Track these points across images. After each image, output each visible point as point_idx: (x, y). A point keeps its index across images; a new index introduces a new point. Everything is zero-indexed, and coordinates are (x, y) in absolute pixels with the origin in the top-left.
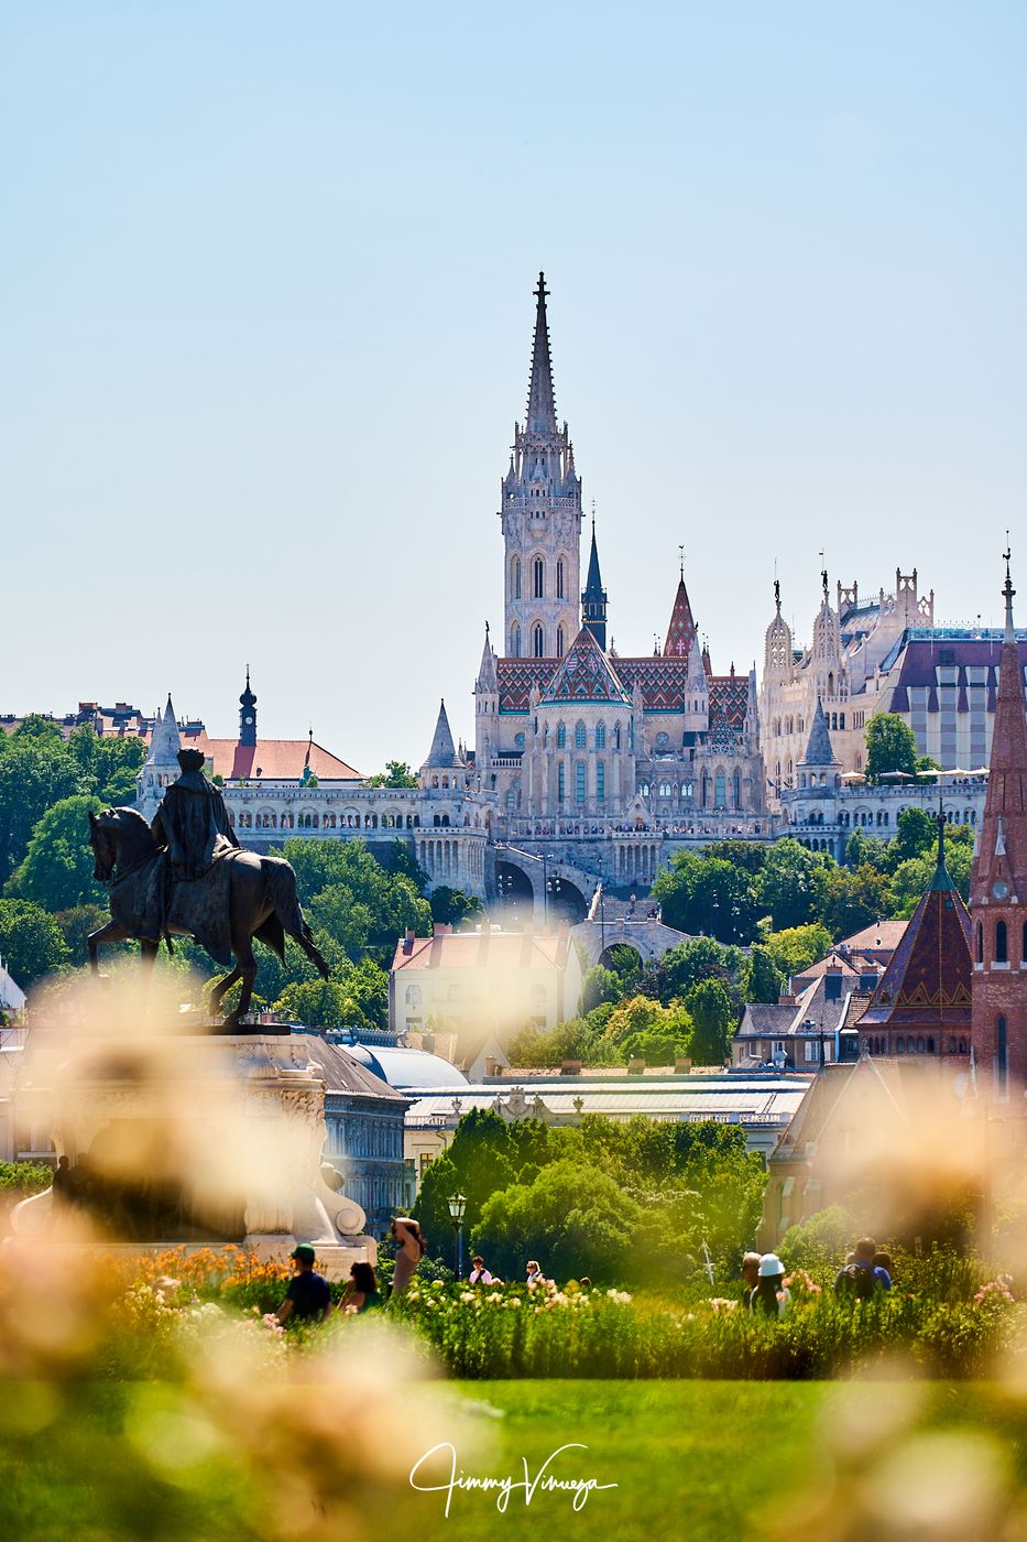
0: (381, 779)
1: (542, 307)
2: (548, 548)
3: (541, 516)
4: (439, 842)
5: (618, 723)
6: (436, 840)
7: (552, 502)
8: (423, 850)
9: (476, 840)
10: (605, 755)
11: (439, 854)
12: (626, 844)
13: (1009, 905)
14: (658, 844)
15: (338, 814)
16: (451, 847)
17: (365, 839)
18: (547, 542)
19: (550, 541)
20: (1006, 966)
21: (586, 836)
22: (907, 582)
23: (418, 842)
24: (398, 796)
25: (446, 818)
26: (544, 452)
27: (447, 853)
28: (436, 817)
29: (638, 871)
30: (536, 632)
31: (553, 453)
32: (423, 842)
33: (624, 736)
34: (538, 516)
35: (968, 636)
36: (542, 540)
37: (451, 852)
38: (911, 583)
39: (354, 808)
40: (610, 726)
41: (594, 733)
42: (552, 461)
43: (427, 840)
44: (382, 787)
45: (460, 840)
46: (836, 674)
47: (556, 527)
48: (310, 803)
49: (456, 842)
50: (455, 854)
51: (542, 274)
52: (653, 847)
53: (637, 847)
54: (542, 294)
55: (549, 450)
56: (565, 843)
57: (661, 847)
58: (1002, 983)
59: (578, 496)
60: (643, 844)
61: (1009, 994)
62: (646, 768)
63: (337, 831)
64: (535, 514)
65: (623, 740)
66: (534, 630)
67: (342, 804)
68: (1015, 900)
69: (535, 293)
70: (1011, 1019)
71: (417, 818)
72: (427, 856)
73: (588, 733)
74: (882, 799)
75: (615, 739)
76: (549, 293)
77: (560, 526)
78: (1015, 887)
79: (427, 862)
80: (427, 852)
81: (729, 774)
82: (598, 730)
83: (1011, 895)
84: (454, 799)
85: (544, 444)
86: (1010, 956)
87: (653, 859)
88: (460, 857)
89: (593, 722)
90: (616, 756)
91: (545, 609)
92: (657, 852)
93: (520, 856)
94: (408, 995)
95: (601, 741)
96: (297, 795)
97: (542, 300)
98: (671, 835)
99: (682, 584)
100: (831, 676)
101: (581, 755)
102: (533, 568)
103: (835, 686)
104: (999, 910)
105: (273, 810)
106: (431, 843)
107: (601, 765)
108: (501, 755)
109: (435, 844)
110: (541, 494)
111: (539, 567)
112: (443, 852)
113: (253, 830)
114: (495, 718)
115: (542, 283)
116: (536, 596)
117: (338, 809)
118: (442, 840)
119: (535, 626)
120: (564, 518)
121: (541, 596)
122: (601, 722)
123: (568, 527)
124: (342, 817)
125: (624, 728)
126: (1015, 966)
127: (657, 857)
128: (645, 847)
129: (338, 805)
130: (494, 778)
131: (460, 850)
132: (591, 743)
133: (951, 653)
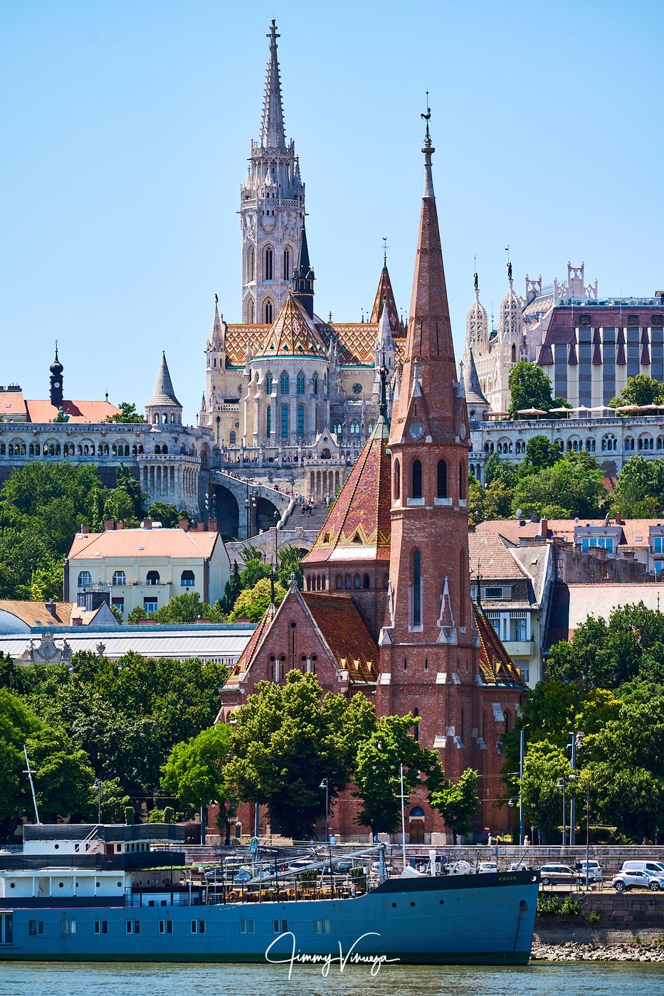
0: (117, 417)
1: (274, 48)
2: (276, 240)
3: (271, 214)
4: (159, 467)
5: (316, 374)
6: (156, 465)
7: (280, 203)
8: (146, 473)
9: (190, 466)
10: (303, 399)
11: (159, 477)
12: (315, 470)
13: (424, 444)
14: (342, 470)
15: (76, 444)
16: (169, 471)
17: (97, 464)
18: (276, 235)
19: (278, 233)
20: (421, 502)
21: (284, 463)
22: (576, 273)
23: (141, 466)
24: (126, 429)
25: (165, 447)
26: (274, 163)
27: (165, 476)
28: (158, 447)
29: (325, 492)
30: (267, 307)
31: (281, 164)
32: (146, 467)
33: (321, 384)
34: (268, 214)
36: (271, 233)
37: (169, 476)
38: (579, 273)
39: (89, 439)
40: (309, 376)
41: (295, 381)
42: (280, 171)
43: (149, 466)
45: (176, 465)
46: (518, 344)
47: (282, 223)
48: (53, 435)
49: (172, 468)
50: (172, 477)
51: (274, 22)
52: (337, 472)
53: (325, 473)
54: (274, 36)
55: (278, 162)
56: (266, 470)
57: (344, 472)
58: (417, 519)
59: (302, 199)
60: (329, 470)
61: (423, 529)
62: (339, 411)
63: (76, 458)
64: (266, 212)
65: (319, 387)
66: (265, 305)
67: (79, 436)
68: (429, 439)
69: (267, 36)
70: (426, 552)
71: (141, 447)
72: (149, 478)
73: (291, 381)
74: (520, 431)
75: (312, 387)
76: (279, 36)
77: (286, 222)
78: (430, 427)
79: (149, 483)
80: (149, 475)
82: (298, 379)
83: (425, 434)
84: (171, 432)
85: (273, 157)
86: (424, 492)
87: (337, 481)
88: (176, 480)
89: (295, 373)
90: (313, 400)
91: (274, 288)
92: (341, 476)
93: (228, 480)
94: (80, 580)
95: (301, 388)
96: (43, 428)
97: (274, 41)
99: (385, 270)
100: (514, 347)
101: (285, 400)
102: (265, 256)
103: (517, 355)
104: (415, 449)
105: (23, 441)
106: (152, 467)
107: (301, 408)
108: (226, 401)
109: (156, 468)
110: (271, 196)
111: (269, 255)
112: (162, 475)
113: (7, 456)
114: (222, 372)
115: (274, 29)
116: (267, 279)
117: (76, 440)
118: (161, 465)
119: (266, 302)
120: (289, 216)
121: (271, 278)
122: (301, 372)
123: (292, 223)
124: (80, 446)
125: (322, 378)
126: (430, 502)
127: (341, 480)
128: (331, 473)
129: (76, 437)
130: (218, 419)
131: (176, 474)
132: (293, 390)
133: (588, 317)
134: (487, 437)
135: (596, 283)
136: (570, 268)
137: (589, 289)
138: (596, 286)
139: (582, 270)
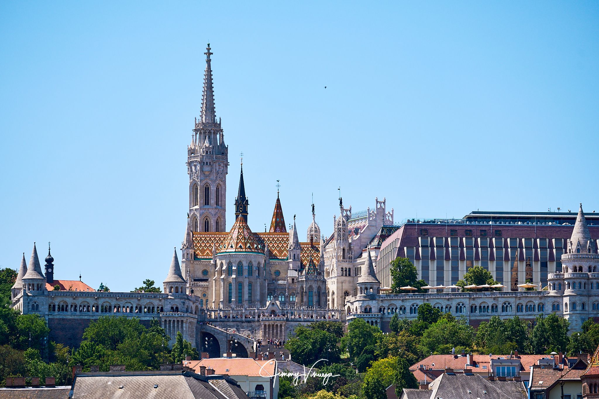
0: (142, 288)
1: (209, 61)
2: (212, 180)
3: (208, 164)
4: (174, 321)
5: (259, 263)
6: (172, 319)
7: (214, 157)
8: (165, 324)
9: (192, 320)
10: (252, 279)
11: (174, 326)
12: (267, 323)
14: (284, 323)
16: (180, 323)
18: (212, 177)
19: (213, 176)
21: (246, 319)
22: (381, 204)
23: (163, 320)
24: (153, 296)
25: (177, 308)
26: (210, 132)
27: (178, 326)
28: (172, 308)
29: (274, 337)
30: (206, 222)
31: (214, 133)
32: (166, 321)
33: (261, 270)
34: (207, 164)
35: (434, 222)
36: (209, 176)
37: (180, 326)
38: (382, 205)
39: (130, 303)
40: (255, 264)
41: (247, 268)
42: (214, 137)
43: (168, 320)
44: (143, 292)
45: (185, 320)
46: (347, 248)
47: (216, 170)
48: (107, 300)
49: (182, 321)
50: (182, 327)
51: (209, 45)
52: (281, 326)
53: (273, 325)
54: (209, 54)
55: (212, 131)
56: (235, 323)
57: (285, 325)
59: (227, 156)
60: (276, 324)
62: (272, 287)
63: (121, 314)
64: (205, 163)
65: (261, 272)
66: (204, 221)
69: (205, 53)
71: (162, 308)
73: (244, 268)
74: (403, 300)
75: (257, 272)
76: (212, 54)
77: (218, 169)
79: (168, 330)
80: (167, 326)
81: (315, 290)
82: (249, 266)
84: (181, 298)
85: (210, 129)
87: (281, 331)
88: (184, 329)
89: (247, 263)
90: (258, 280)
91: (210, 210)
92: (283, 327)
93: (213, 329)
95: (250, 272)
96: (100, 296)
97: (208, 57)
98: (290, 319)
99: (278, 200)
100: (344, 250)
101: (241, 279)
102: (204, 190)
105: (88, 303)
106: (170, 321)
107: (250, 284)
108: (195, 280)
109: (172, 321)
110: (209, 153)
111: (207, 189)
112: (176, 326)
114: (192, 262)
115: (209, 49)
116: (206, 204)
117: (122, 303)
118: (175, 319)
119: (205, 219)
120: (219, 165)
121: (208, 204)
122: (250, 262)
123: (221, 170)
124: (123, 307)
125: (262, 266)
127: (283, 330)
128: (277, 325)
129: (122, 301)
130: (193, 291)
131: (184, 325)
132: (246, 273)
133: (426, 231)
134: (381, 304)
135: (393, 211)
136: (377, 202)
137: (389, 215)
138: (393, 213)
139: (384, 203)
